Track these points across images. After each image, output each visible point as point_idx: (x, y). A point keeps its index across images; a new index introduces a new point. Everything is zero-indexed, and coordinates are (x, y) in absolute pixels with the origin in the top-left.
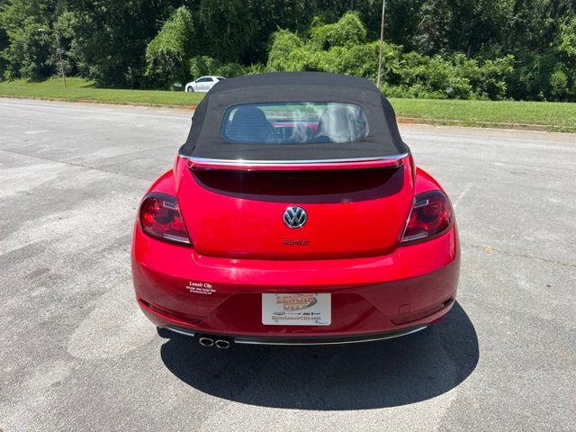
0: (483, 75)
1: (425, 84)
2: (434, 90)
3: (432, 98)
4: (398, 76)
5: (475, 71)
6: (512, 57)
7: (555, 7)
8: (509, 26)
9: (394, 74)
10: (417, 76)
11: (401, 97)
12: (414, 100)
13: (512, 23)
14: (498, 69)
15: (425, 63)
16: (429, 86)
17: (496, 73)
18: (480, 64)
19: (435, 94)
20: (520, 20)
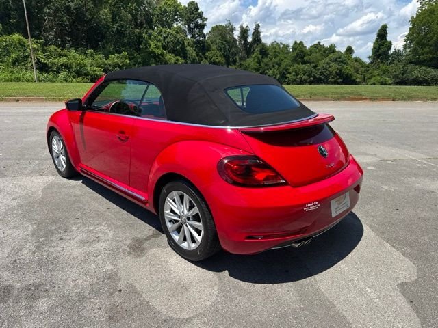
0: (110, 65)
1: (70, 72)
2: (79, 77)
3: (78, 82)
4: (45, 65)
5: (104, 62)
6: (126, 53)
7: (136, 22)
8: (113, 32)
9: (41, 63)
10: (62, 65)
11: (54, 82)
12: (65, 83)
13: (115, 30)
14: (119, 61)
15: (65, 55)
16: (74, 74)
17: (118, 64)
18: (107, 57)
19: (80, 79)
20: (120, 28)
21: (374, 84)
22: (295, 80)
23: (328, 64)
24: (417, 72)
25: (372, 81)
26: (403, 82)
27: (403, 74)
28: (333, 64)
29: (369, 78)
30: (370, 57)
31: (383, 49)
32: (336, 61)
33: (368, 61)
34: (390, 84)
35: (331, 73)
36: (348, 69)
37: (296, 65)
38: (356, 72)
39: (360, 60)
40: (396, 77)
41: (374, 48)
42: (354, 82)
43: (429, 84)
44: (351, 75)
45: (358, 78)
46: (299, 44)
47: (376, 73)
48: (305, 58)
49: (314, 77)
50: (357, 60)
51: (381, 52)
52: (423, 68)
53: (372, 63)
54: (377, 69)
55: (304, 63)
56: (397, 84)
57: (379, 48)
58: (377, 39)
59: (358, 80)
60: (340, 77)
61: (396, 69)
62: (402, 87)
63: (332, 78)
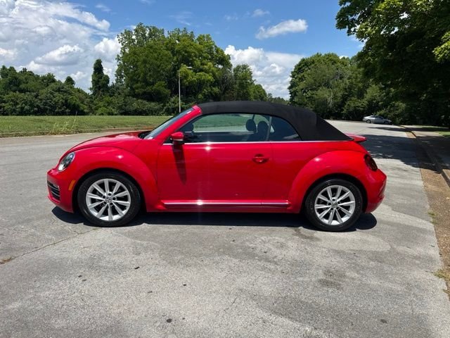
21: (102, 114)
22: (14, 110)
23: (52, 93)
24: (136, 104)
25: (99, 111)
26: (126, 113)
27: (126, 105)
28: (56, 94)
29: (96, 109)
30: (91, 89)
31: (102, 81)
32: (59, 90)
33: (90, 92)
34: (116, 115)
35: (56, 103)
36: (74, 100)
37: (11, 93)
38: (82, 103)
39: (82, 91)
40: (120, 108)
41: (93, 80)
42: (82, 113)
43: (147, 115)
44: (78, 106)
45: (85, 108)
46: (10, 70)
47: (101, 104)
48: (21, 86)
49: (38, 106)
50: (79, 91)
51: (100, 84)
52: (139, 101)
53: (94, 94)
54: (101, 100)
55: (22, 91)
56: (121, 114)
57: (98, 81)
58: (95, 72)
59: (85, 111)
60: (67, 107)
61: (118, 100)
62: (127, 117)
63: (60, 108)
